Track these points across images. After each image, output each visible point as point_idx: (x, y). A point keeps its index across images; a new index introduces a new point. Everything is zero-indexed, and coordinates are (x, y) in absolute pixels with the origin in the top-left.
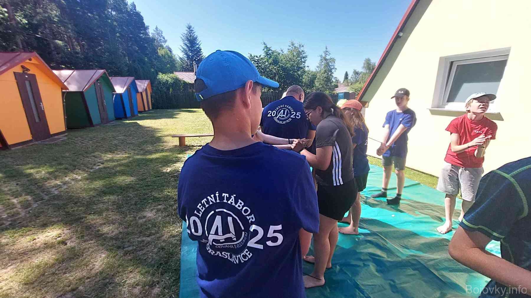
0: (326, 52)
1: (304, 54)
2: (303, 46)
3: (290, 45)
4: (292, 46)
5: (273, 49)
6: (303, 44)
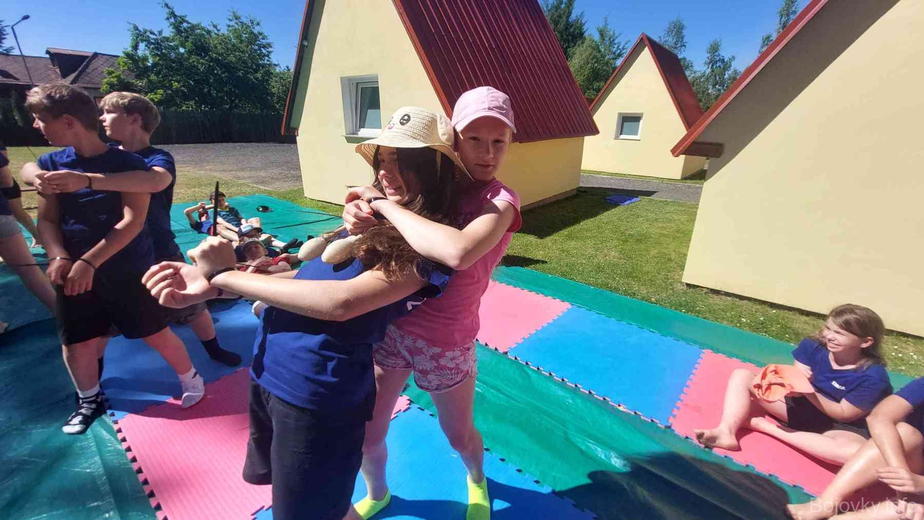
1: (263, 38)
2: (258, 24)
3: (231, 18)
4: (235, 21)
5: (191, 20)
6: (258, 20)
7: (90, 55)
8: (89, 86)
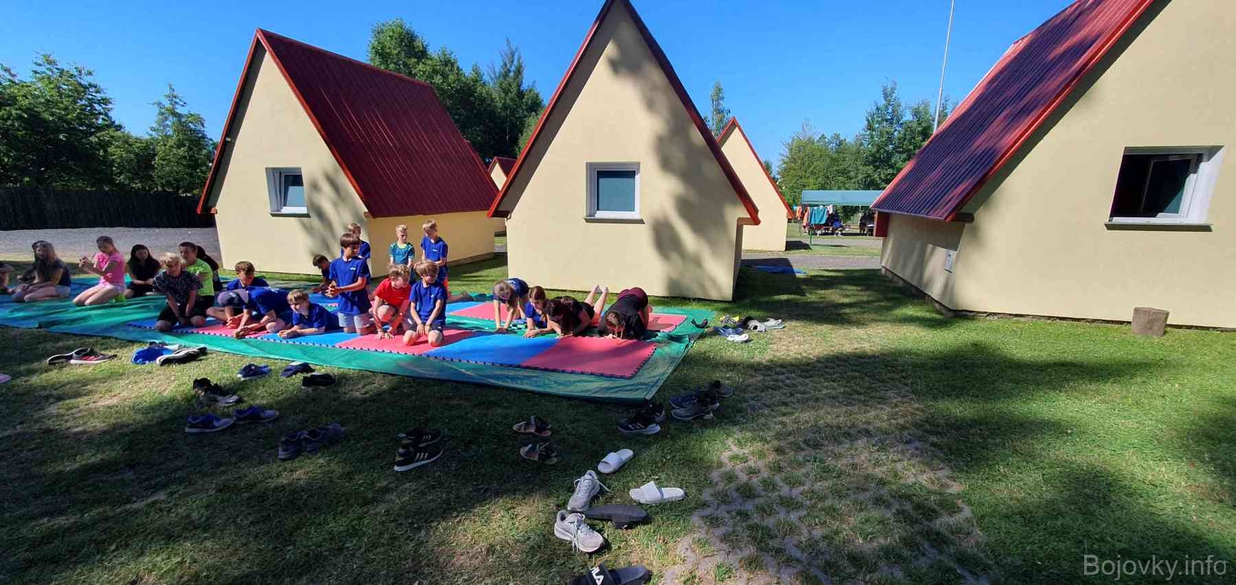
1: (98, 92)
3: (39, 62)
4: (48, 66)
6: (88, 68)
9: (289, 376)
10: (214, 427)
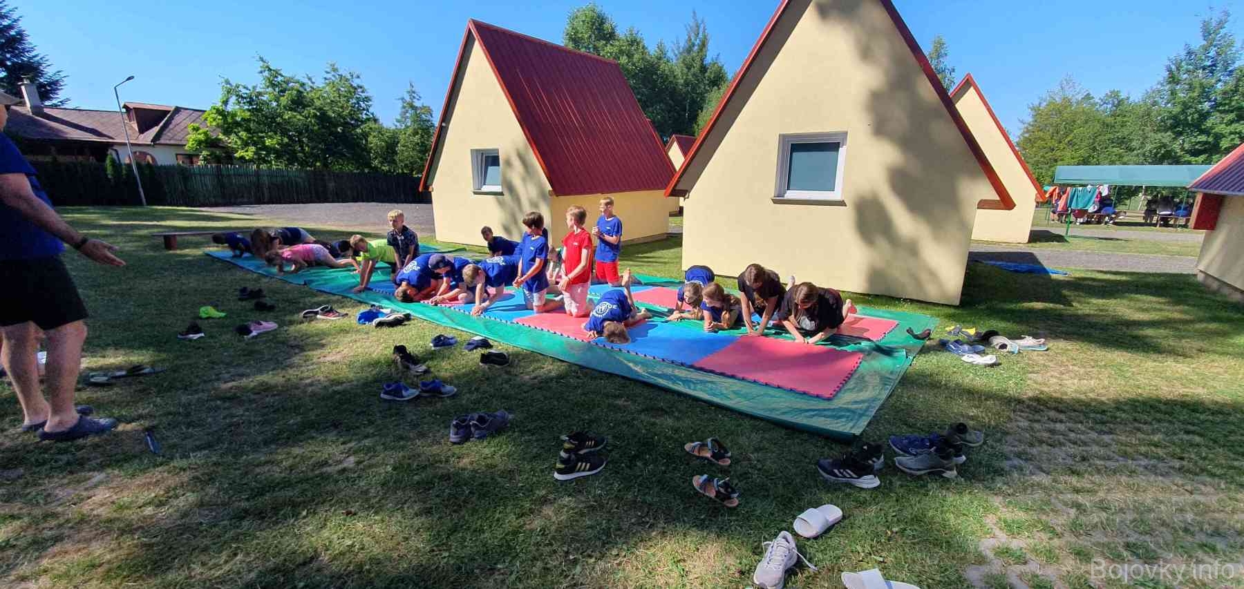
0: (412, 93)
1: (363, 92)
2: (358, 77)
3: (328, 70)
4: (333, 73)
5: (287, 73)
6: (357, 73)
7: (172, 109)
8: (172, 142)
9: (470, 350)
10: (403, 397)
